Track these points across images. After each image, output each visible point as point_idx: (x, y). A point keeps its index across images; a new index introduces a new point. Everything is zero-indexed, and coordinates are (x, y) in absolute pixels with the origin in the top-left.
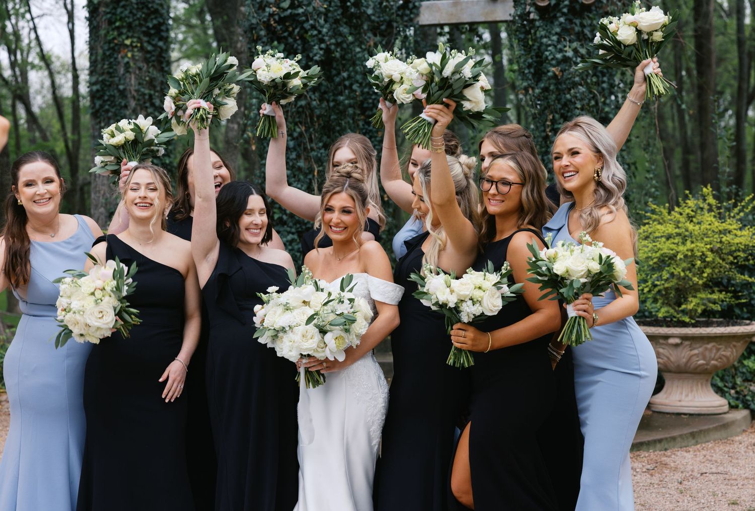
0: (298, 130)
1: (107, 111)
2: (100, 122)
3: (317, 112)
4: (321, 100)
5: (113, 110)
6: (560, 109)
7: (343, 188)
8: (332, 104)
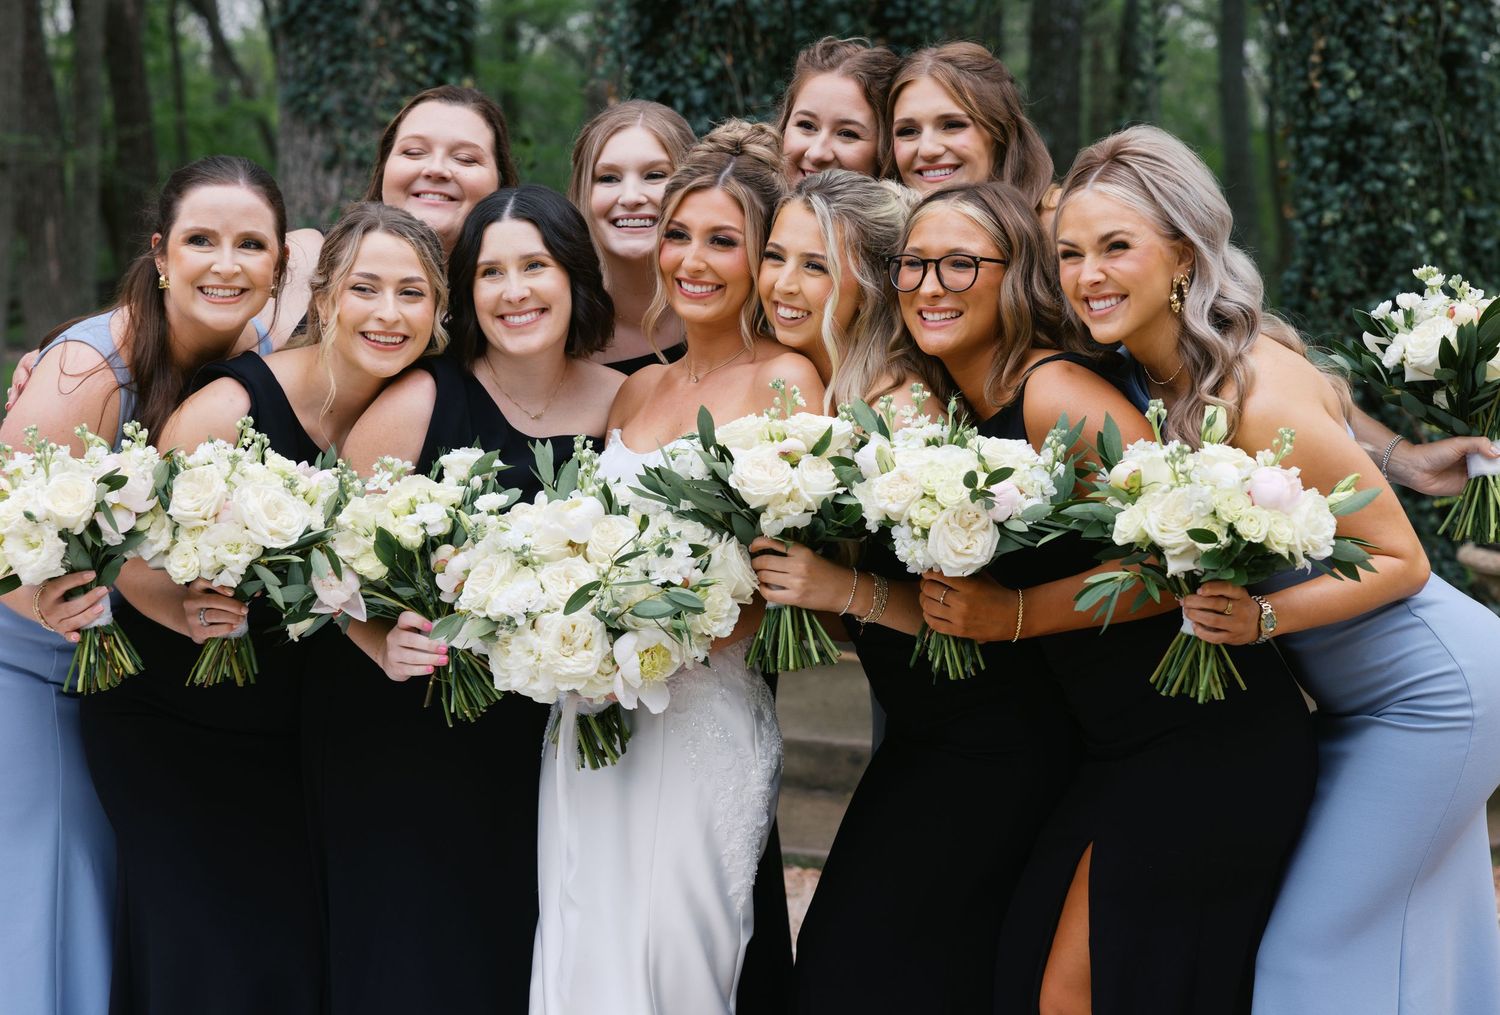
0: (716, 63)
1: (314, 20)
3: (763, 22)
7: (717, 177)
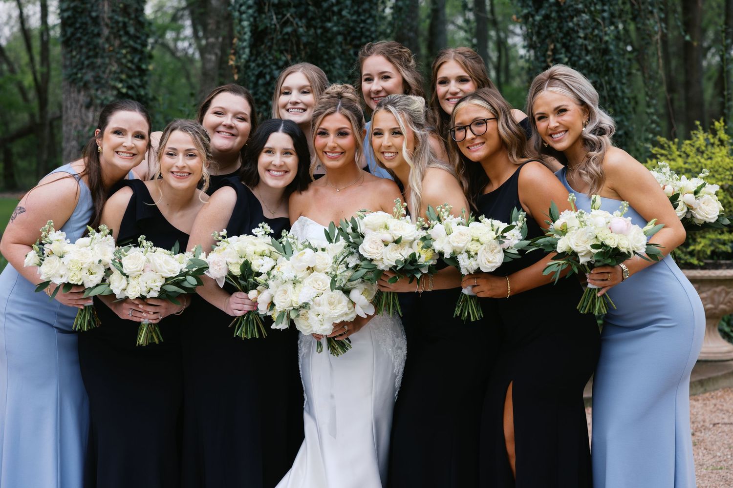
0: (284, 58)
1: (79, 39)
2: (71, 51)
3: (304, 39)
4: (308, 27)
5: (86, 38)
6: (562, 38)
7: (336, 108)
8: (319, 31)
